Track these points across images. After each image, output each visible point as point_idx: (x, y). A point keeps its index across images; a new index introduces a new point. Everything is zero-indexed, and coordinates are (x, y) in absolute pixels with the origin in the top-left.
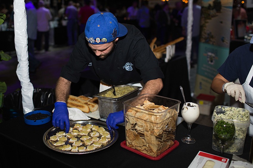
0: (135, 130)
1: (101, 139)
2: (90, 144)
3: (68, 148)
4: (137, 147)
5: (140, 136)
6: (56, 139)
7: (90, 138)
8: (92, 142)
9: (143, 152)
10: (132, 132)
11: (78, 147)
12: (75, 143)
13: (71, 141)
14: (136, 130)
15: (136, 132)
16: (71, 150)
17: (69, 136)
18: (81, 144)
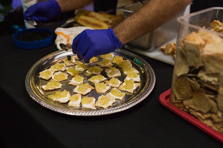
0: (196, 80)
1: (124, 84)
2: (104, 91)
3: (64, 97)
4: (192, 110)
5: (207, 93)
6: (50, 76)
7: (105, 79)
8: (108, 88)
9: (205, 122)
10: (188, 83)
11: (83, 96)
12: (78, 86)
13: (73, 82)
14: (198, 79)
15: (199, 83)
16: (69, 101)
17: (71, 73)
18: (89, 90)
